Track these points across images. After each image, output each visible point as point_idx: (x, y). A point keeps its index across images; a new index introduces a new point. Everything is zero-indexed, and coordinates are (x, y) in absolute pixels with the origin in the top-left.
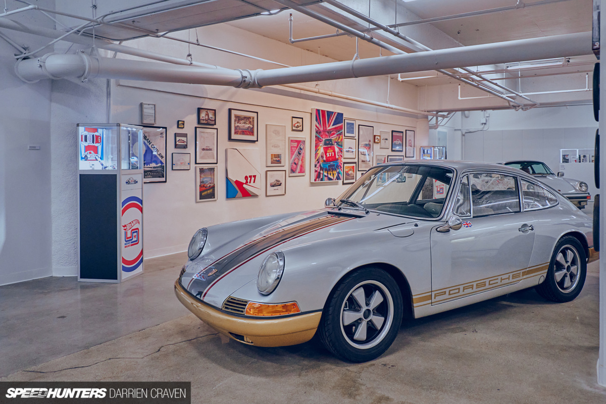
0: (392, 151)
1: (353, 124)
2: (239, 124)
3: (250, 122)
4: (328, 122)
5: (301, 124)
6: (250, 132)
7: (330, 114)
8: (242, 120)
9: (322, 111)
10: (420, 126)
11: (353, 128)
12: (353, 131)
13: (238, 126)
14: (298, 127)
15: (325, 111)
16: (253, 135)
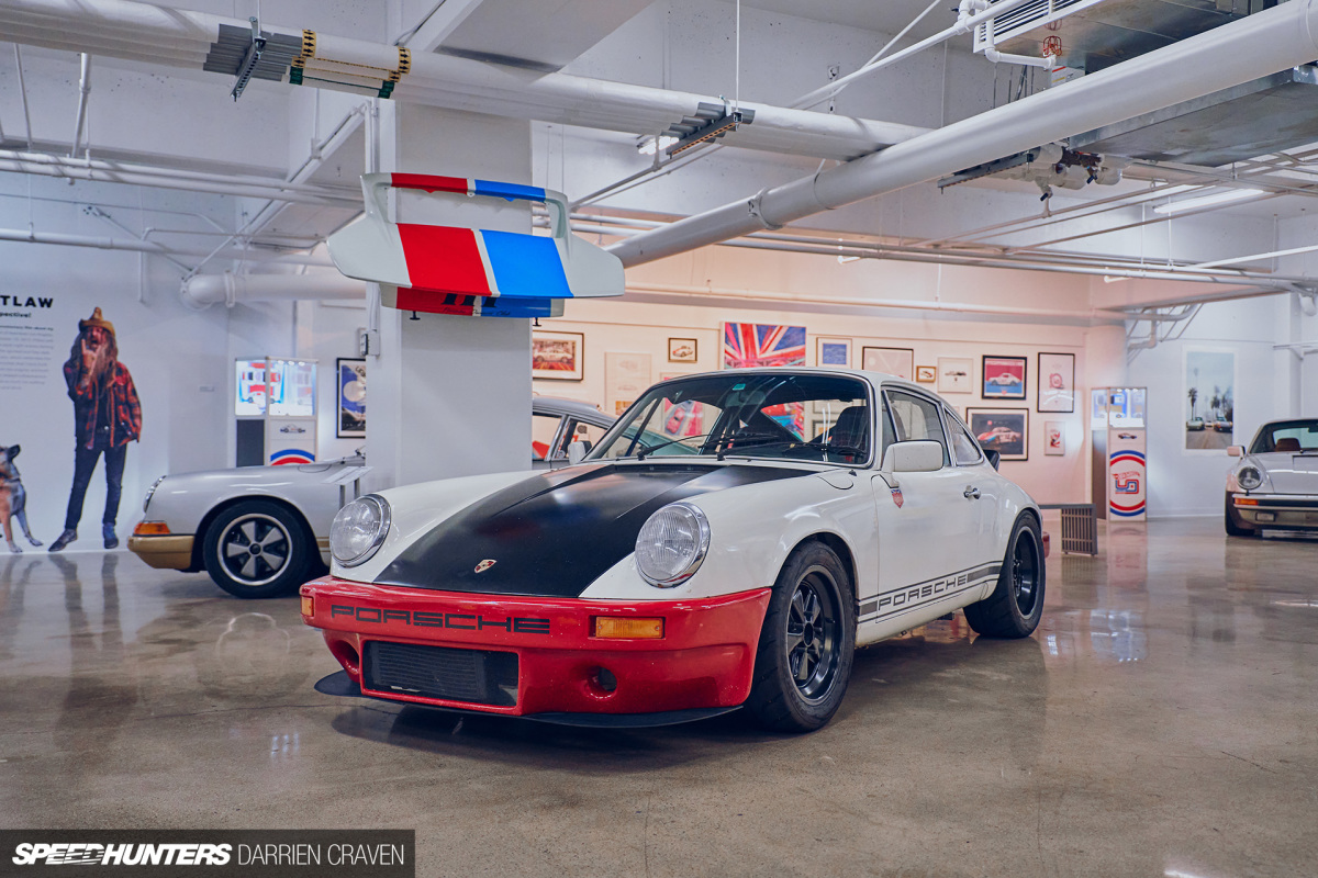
0: (984, 397)
1: (844, 346)
2: (541, 354)
3: (567, 351)
4: (761, 345)
5: (693, 350)
6: (570, 364)
7: (765, 330)
8: (548, 346)
9: (743, 325)
10: (1095, 345)
11: (845, 354)
12: (845, 359)
13: (539, 357)
14: (684, 354)
15: (751, 325)
16: (573, 369)
